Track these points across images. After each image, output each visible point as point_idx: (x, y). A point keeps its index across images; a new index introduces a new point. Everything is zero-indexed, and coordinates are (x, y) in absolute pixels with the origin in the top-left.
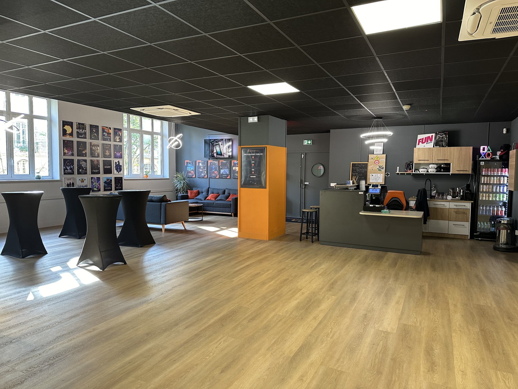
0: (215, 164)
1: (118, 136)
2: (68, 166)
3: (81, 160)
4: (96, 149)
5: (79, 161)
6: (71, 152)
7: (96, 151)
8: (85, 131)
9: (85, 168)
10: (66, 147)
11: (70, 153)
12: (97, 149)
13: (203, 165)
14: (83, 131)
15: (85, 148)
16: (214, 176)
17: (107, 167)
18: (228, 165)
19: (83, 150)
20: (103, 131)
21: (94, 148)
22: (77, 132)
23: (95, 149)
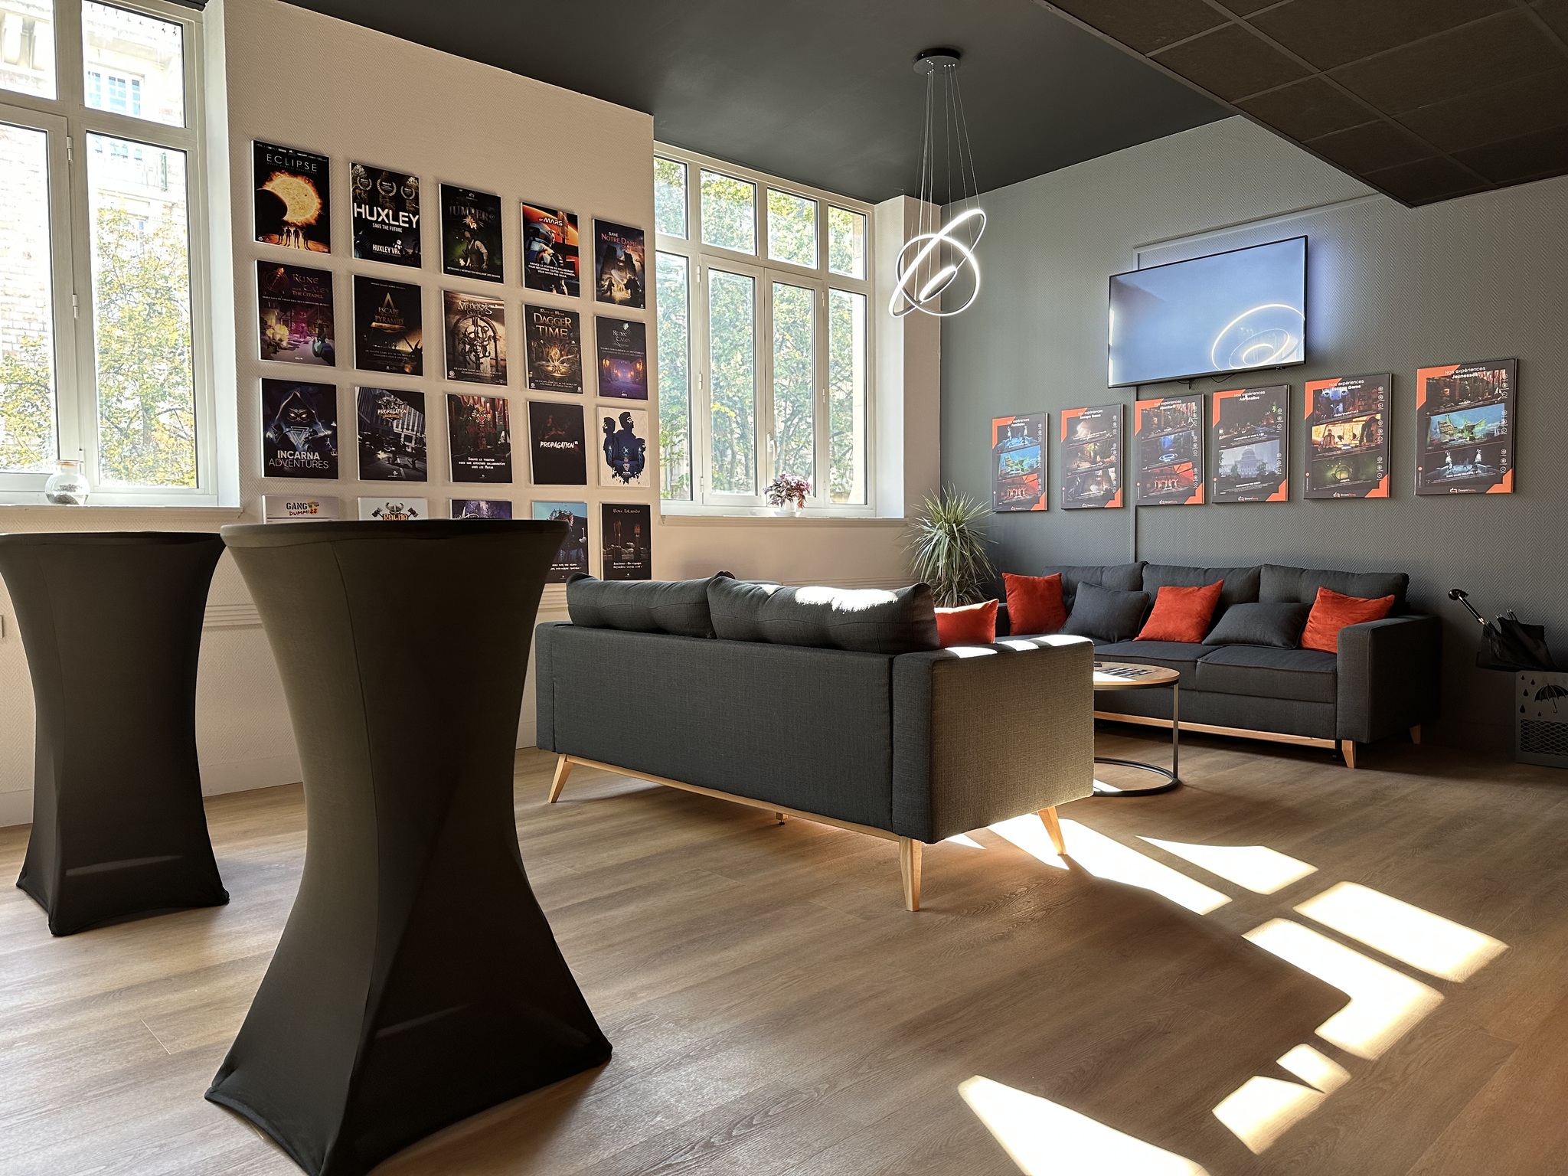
0: (1175, 420)
1: (620, 269)
2: (300, 424)
3: (381, 395)
4: (484, 332)
5: (369, 399)
6: (318, 344)
7: (484, 348)
8: (414, 220)
9: (413, 444)
10: (284, 308)
11: (312, 344)
12: (490, 333)
13: (1098, 434)
14: (396, 218)
15: (413, 324)
16: (1169, 496)
17: (557, 445)
18: (1276, 415)
19: (401, 336)
20: (531, 231)
21: (472, 329)
22: (359, 222)
23: (476, 333)
